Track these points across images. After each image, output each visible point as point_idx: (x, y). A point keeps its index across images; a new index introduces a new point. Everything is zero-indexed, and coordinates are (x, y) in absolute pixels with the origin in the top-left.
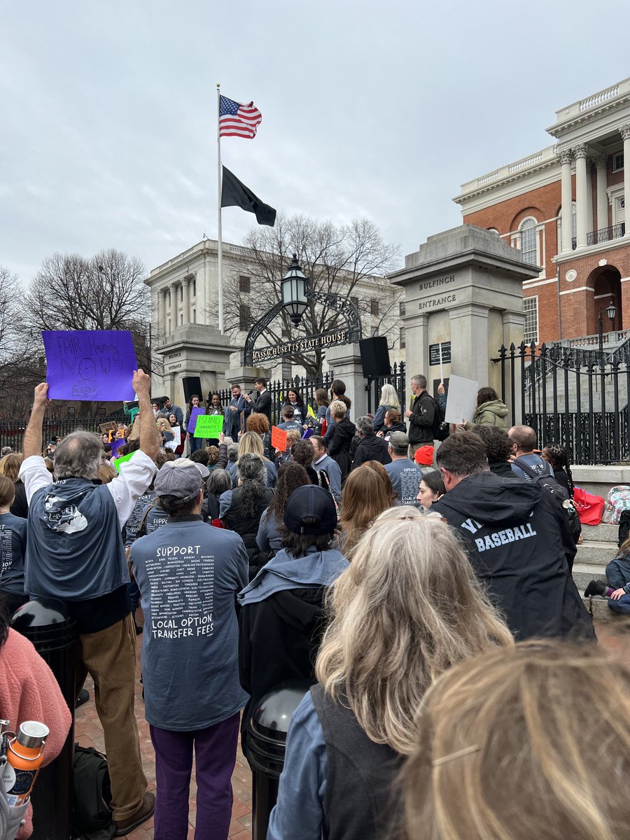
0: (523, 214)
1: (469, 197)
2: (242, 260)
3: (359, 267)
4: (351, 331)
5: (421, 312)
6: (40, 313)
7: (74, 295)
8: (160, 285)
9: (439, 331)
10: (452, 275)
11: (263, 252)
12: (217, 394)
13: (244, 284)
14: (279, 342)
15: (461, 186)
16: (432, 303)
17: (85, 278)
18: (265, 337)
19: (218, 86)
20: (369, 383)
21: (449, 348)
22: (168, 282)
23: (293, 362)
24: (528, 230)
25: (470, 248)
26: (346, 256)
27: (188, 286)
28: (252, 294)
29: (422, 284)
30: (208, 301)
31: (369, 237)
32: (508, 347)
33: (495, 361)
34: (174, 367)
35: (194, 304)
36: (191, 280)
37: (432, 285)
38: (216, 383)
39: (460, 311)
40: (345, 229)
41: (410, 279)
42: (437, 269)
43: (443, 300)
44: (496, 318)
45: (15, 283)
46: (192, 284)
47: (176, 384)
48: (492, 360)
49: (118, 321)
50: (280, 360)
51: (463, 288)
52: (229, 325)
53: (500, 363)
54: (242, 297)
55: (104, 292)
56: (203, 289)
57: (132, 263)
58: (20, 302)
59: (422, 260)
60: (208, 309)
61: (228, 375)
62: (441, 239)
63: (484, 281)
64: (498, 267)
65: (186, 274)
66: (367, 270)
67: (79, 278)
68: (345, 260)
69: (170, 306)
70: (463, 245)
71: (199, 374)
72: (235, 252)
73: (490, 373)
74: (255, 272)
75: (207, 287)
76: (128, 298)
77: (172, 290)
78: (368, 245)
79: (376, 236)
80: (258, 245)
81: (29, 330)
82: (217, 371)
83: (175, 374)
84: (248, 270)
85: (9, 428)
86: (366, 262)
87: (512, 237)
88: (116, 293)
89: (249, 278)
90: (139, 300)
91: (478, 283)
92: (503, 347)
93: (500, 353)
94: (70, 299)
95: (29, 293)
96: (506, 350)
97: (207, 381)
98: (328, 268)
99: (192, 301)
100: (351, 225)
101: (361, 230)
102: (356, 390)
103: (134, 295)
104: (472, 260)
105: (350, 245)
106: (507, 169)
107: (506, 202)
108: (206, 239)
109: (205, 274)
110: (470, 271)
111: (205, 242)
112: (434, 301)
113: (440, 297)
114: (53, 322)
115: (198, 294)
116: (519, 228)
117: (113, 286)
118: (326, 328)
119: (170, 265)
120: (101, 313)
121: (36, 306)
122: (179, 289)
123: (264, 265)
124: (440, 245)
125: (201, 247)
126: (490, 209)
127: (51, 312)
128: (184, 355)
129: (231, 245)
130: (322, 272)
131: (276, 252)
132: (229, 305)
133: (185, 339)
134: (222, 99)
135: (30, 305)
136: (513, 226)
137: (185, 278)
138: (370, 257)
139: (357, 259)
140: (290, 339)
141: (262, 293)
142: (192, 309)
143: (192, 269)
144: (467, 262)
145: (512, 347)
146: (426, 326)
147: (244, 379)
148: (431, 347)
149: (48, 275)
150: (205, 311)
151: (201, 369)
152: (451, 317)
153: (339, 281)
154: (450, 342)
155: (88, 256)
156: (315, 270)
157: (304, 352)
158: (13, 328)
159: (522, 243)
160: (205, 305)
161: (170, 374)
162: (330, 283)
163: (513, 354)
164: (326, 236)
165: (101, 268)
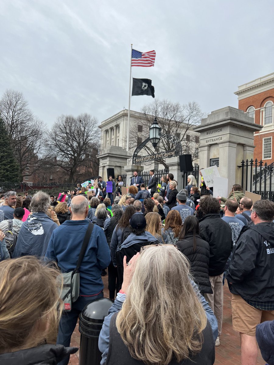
0: (266, 99)
1: (242, 92)
2: (140, 118)
3: (190, 123)
4: (178, 151)
5: (207, 144)
6: (55, 139)
7: (68, 132)
8: (104, 129)
9: (214, 153)
10: (221, 129)
11: (148, 115)
12: (121, 176)
13: (140, 129)
14: (153, 154)
15: (238, 87)
16: (212, 140)
17: (74, 125)
18: (147, 151)
19: (132, 45)
20: (184, 174)
21: (218, 160)
22: (108, 127)
23: (159, 163)
24: (269, 107)
25: (229, 117)
26: (184, 117)
27: (117, 129)
28: (143, 133)
29: (208, 132)
30: (124, 136)
31: (195, 109)
32: (245, 161)
33: (239, 167)
34: (104, 164)
35: (118, 137)
36: (118, 126)
37: (212, 132)
38: (121, 171)
39: (224, 144)
40: (185, 106)
41: (203, 130)
42: (214, 126)
43: (216, 139)
44: (241, 148)
45: (46, 127)
46: (118, 128)
47: (105, 171)
48: (238, 166)
49: (86, 143)
50: (153, 161)
51: (225, 135)
52: (132, 146)
53: (242, 168)
54: (138, 134)
55: (81, 131)
56: (122, 130)
57: (93, 119)
58: (47, 134)
59: (208, 122)
60: (124, 139)
61: (126, 168)
62: (217, 113)
63: (235, 131)
64: (242, 126)
65: (116, 124)
66: (194, 124)
67: (71, 124)
68: (184, 119)
69: (108, 137)
70: (226, 116)
71: (114, 167)
72: (136, 115)
73: (236, 172)
74: (144, 123)
75: (124, 130)
76: (91, 133)
77: (109, 131)
78: (195, 113)
79: (198, 109)
80: (147, 112)
81: (50, 146)
82: (122, 166)
83: (104, 167)
84: (141, 123)
85: (41, 186)
86: (193, 120)
87: (261, 110)
88: (86, 132)
89: (142, 126)
90: (95, 135)
91: (232, 132)
92: (243, 161)
93: (242, 164)
94: (67, 133)
95: (51, 130)
96: (244, 162)
97: (117, 170)
98: (176, 122)
99: (118, 135)
100: (188, 104)
101: (192, 106)
102: (178, 177)
103: (93, 132)
104: (230, 122)
105: (186, 112)
106: (260, 79)
107: (259, 94)
108: (125, 109)
109: (124, 124)
110: (229, 127)
111: (124, 110)
112: (213, 140)
113: (215, 138)
114: (60, 143)
115: (120, 132)
116: (264, 106)
117: (85, 128)
118: (174, 148)
119: (109, 120)
120: (80, 139)
121: (53, 136)
122: (113, 130)
123: (148, 121)
124: (216, 115)
125: (123, 112)
126: (251, 97)
127: (59, 139)
128: (108, 159)
129: (135, 112)
130: (174, 124)
131: (154, 115)
132: (132, 138)
133: (109, 152)
134: (133, 50)
135: (51, 135)
136: (261, 105)
137: (115, 125)
138: (195, 118)
139: (189, 118)
140: (158, 152)
141: (147, 133)
142: (118, 138)
143: (118, 122)
144: (227, 123)
145: (247, 161)
146: (209, 150)
147: (132, 170)
148: (211, 159)
149: (59, 123)
150: (123, 140)
151: (115, 165)
152: (220, 147)
153: (181, 128)
154: (219, 158)
155: (76, 116)
156: (171, 122)
157: (164, 158)
158: (44, 145)
159: (265, 113)
160: (123, 138)
161: (102, 167)
162: (177, 129)
163: (247, 164)
164: (176, 109)
165: (80, 121)
